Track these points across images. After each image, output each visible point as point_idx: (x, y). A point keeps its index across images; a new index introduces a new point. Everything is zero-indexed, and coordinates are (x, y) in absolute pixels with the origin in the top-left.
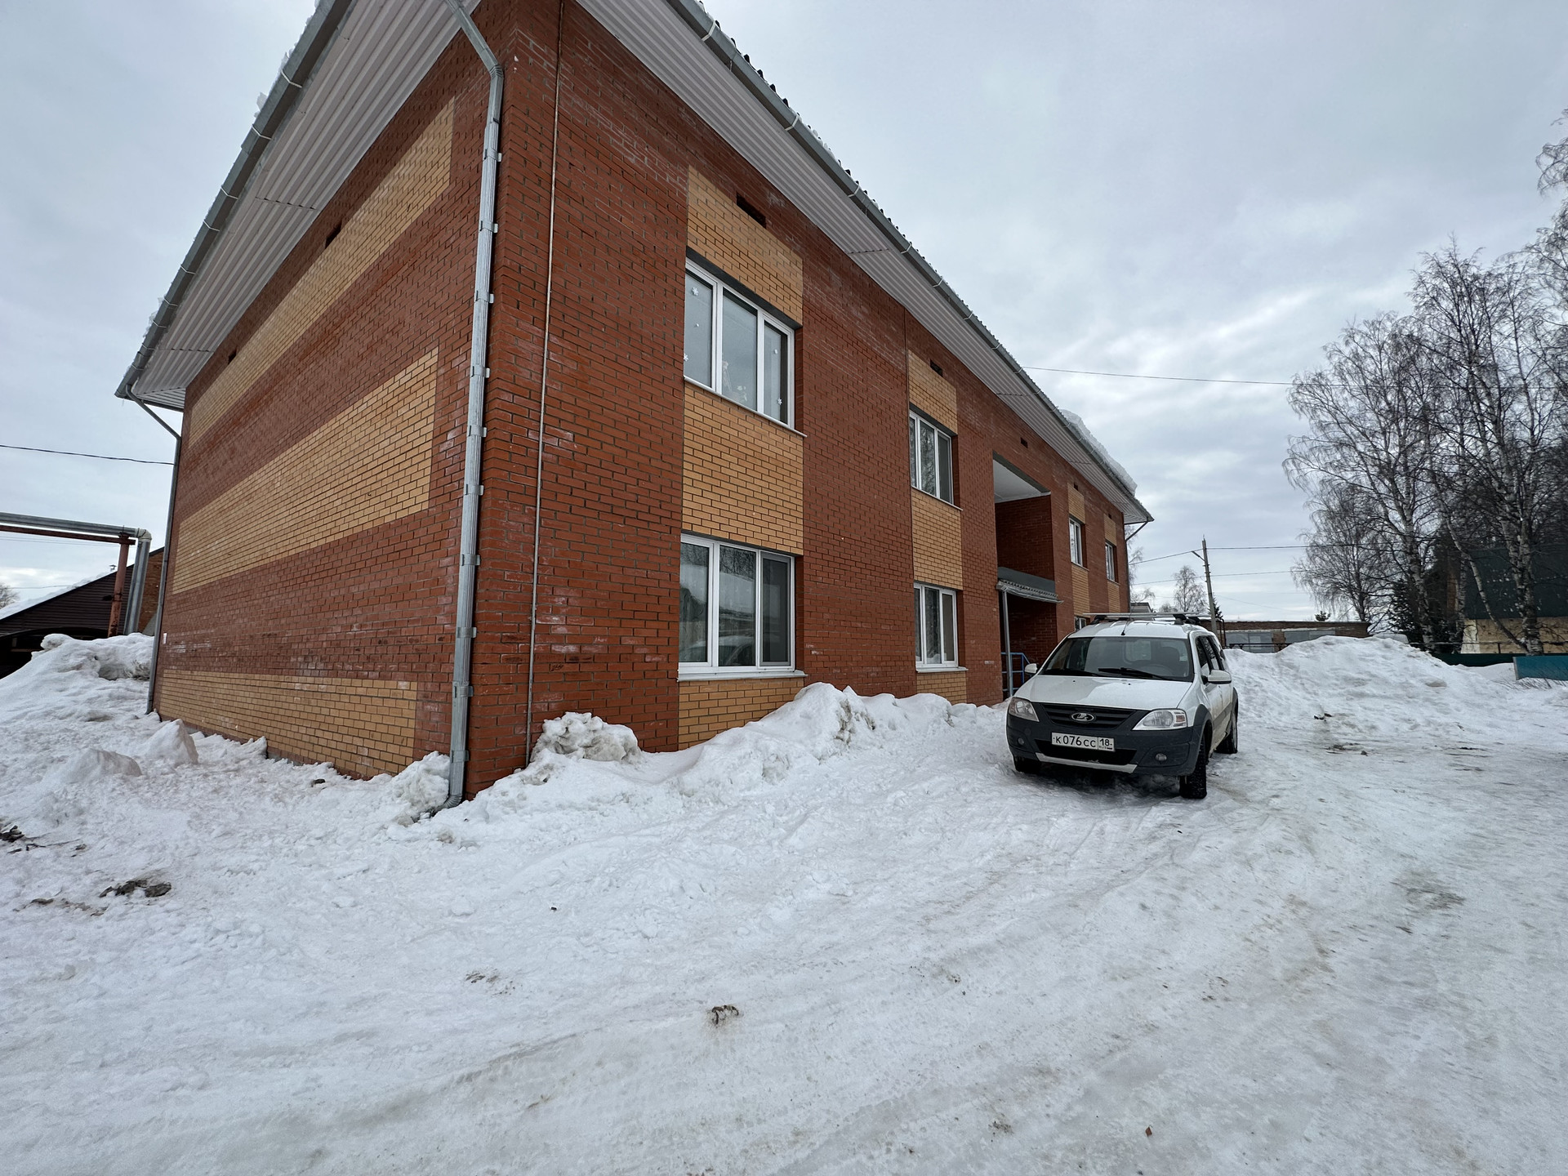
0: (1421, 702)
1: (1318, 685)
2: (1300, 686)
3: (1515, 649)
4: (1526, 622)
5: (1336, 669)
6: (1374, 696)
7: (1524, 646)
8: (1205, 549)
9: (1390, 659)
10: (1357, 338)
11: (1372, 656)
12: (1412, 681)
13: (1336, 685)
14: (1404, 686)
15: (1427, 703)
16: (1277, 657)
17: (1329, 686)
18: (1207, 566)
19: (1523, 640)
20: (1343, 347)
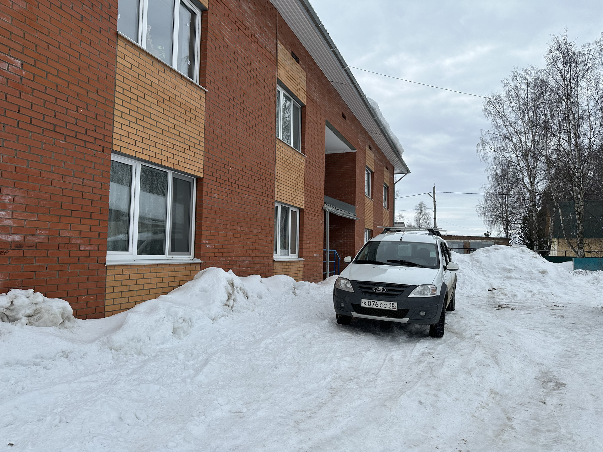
3: (573, 254)
4: (579, 240)
7: (577, 253)
8: (434, 192)
10: (518, 78)
18: (435, 202)
19: (577, 250)
20: (511, 82)
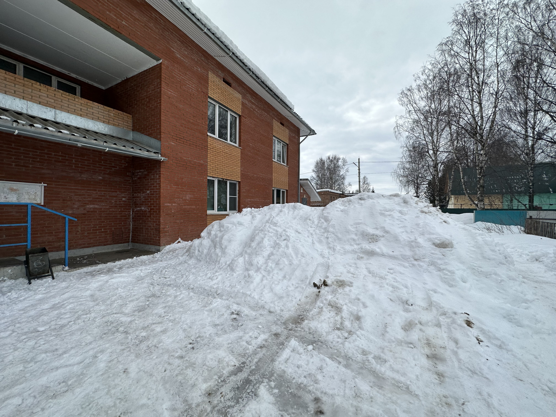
0: (425, 265)
1: (339, 239)
2: (324, 241)
4: (479, 194)
5: (359, 224)
6: (383, 255)
7: (477, 205)
8: (359, 162)
9: (406, 214)
11: (390, 210)
12: (420, 240)
13: (354, 240)
14: (413, 245)
15: (432, 268)
16: (323, 210)
17: (348, 240)
18: (359, 169)
19: (476, 202)
